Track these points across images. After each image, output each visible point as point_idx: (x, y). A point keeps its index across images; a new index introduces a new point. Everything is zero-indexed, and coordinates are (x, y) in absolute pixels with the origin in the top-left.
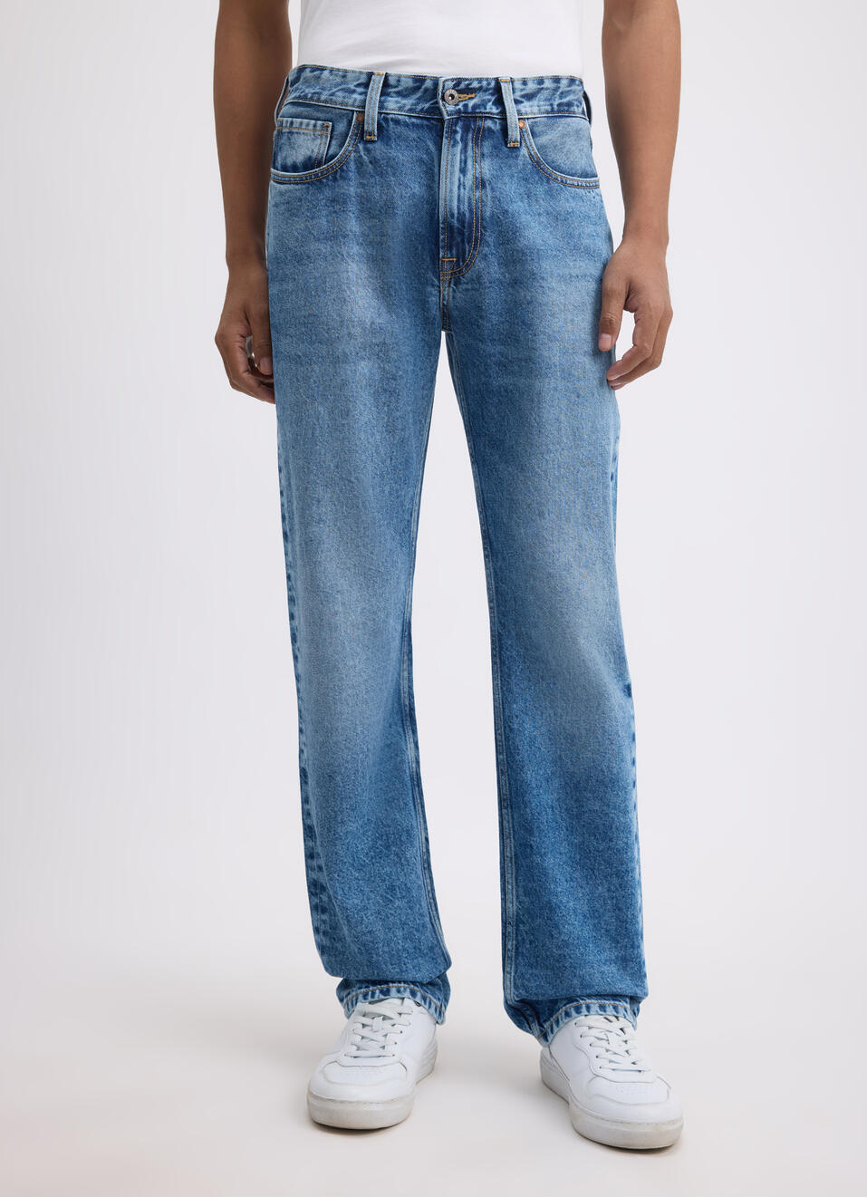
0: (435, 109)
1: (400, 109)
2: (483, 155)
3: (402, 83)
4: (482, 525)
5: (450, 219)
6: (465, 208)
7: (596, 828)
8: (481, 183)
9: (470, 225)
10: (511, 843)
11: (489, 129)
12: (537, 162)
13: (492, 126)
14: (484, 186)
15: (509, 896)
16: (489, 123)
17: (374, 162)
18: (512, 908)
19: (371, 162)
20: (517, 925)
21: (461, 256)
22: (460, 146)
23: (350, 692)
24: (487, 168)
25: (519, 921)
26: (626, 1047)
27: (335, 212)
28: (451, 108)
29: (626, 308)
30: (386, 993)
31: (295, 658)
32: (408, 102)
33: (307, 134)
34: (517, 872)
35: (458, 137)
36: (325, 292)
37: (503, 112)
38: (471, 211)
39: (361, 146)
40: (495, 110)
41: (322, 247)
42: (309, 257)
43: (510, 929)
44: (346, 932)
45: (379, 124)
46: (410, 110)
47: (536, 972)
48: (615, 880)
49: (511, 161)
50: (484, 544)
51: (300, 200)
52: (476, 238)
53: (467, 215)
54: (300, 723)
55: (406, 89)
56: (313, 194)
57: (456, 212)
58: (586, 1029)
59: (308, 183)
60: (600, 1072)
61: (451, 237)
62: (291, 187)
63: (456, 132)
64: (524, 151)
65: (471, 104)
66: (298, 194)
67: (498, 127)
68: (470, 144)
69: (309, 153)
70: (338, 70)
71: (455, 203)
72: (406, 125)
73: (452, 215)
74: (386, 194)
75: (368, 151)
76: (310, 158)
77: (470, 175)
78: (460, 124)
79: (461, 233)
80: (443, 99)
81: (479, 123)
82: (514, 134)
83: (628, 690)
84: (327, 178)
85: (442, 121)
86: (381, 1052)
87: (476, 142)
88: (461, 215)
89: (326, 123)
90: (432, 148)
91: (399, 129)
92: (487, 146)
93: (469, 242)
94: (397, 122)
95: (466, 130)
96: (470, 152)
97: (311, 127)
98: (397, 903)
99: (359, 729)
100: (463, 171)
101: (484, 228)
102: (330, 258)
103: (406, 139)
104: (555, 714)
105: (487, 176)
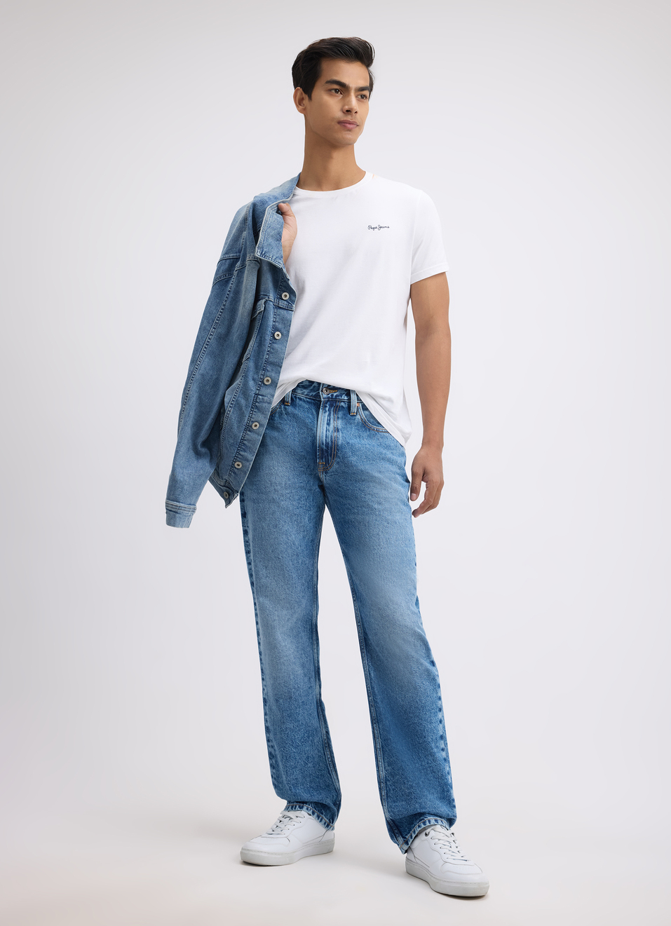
0: (318, 396)
1: (302, 394)
2: (338, 418)
3: (304, 383)
4: (351, 586)
5: (321, 445)
6: (329, 440)
7: (417, 731)
8: (337, 430)
9: (331, 448)
10: (379, 741)
11: (342, 406)
12: (365, 422)
13: (344, 406)
14: (338, 431)
15: (381, 768)
16: (342, 404)
17: (288, 414)
18: (383, 774)
19: (286, 414)
20: (386, 783)
21: (327, 462)
22: (327, 413)
23: (285, 659)
24: (340, 423)
25: (387, 780)
26: (458, 849)
28: (325, 396)
29: (423, 480)
30: (301, 808)
31: (259, 643)
32: (306, 391)
34: (384, 755)
35: (327, 409)
37: (350, 399)
38: (332, 442)
39: (283, 406)
40: (346, 398)
43: (382, 785)
44: (284, 778)
45: (292, 398)
46: (307, 395)
48: (430, 758)
49: (352, 421)
50: (353, 594)
52: (334, 454)
53: (330, 443)
54: (262, 675)
55: (306, 385)
57: (324, 442)
58: (437, 840)
60: (447, 860)
61: (322, 454)
63: (326, 407)
64: (358, 417)
65: (335, 394)
67: (347, 405)
68: (332, 413)
71: (324, 438)
72: (304, 401)
73: (323, 444)
74: (291, 430)
75: (285, 408)
77: (332, 426)
78: (328, 403)
79: (327, 451)
80: (322, 391)
81: (338, 404)
82: (354, 409)
83: (433, 663)
85: (320, 401)
86: (280, 832)
87: (335, 412)
88: (327, 444)
90: (315, 413)
91: (301, 402)
92: (340, 414)
93: (331, 456)
94: (300, 399)
95: (331, 406)
96: (332, 416)
98: (309, 765)
99: (292, 677)
100: (328, 424)
101: (338, 450)
103: (303, 407)
105: (340, 427)
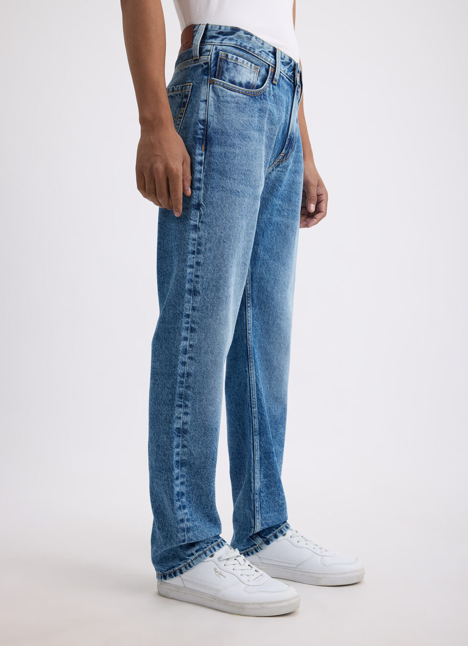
0: (292, 77)
1: (284, 72)
3: (285, 59)
17: (274, 96)
19: (273, 95)
21: (287, 154)
27: (261, 116)
32: (286, 69)
33: (247, 69)
36: (256, 159)
39: (271, 86)
41: (255, 134)
42: (249, 137)
46: (286, 74)
47: (270, 515)
51: (245, 104)
52: (293, 147)
55: (285, 62)
56: (252, 103)
59: (250, 96)
61: (289, 144)
62: (241, 95)
66: (244, 100)
69: (248, 80)
70: (259, 39)
72: (285, 81)
73: (293, 134)
74: (279, 115)
75: (273, 89)
76: (249, 83)
84: (258, 96)
85: (294, 84)
89: (257, 67)
90: (290, 96)
91: (283, 82)
93: (291, 148)
94: (283, 78)
97: (249, 65)
101: (295, 142)
102: (258, 141)
103: (284, 89)
104: (270, 387)
